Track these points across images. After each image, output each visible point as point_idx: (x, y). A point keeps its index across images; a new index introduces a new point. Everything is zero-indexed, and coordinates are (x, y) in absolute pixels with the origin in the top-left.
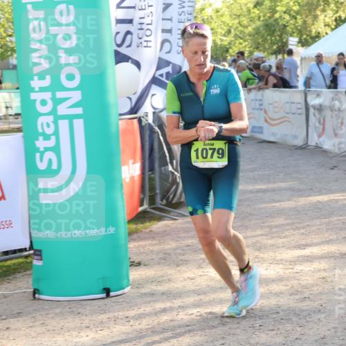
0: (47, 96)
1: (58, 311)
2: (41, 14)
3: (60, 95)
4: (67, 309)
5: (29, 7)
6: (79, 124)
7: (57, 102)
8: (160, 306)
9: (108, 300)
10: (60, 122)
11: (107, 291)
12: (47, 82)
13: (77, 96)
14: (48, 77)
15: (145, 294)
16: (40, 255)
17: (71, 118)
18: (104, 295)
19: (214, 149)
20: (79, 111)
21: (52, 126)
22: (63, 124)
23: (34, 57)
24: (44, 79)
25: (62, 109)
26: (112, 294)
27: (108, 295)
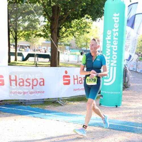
0: (109, 61)
1: (106, 109)
2: (110, 42)
3: (112, 61)
4: (108, 109)
5: (107, 40)
6: (115, 68)
7: (111, 62)
8: (129, 111)
9: (117, 108)
10: (111, 67)
11: (117, 106)
12: (109, 58)
13: (115, 62)
14: (109, 57)
15: (125, 108)
16: (102, 96)
17: (113, 67)
18: (116, 107)
19: (93, 79)
20: (115, 65)
21: (109, 68)
22: (112, 68)
23: (107, 52)
24: (108, 57)
25: (112, 64)
26: (118, 107)
27: (117, 107)
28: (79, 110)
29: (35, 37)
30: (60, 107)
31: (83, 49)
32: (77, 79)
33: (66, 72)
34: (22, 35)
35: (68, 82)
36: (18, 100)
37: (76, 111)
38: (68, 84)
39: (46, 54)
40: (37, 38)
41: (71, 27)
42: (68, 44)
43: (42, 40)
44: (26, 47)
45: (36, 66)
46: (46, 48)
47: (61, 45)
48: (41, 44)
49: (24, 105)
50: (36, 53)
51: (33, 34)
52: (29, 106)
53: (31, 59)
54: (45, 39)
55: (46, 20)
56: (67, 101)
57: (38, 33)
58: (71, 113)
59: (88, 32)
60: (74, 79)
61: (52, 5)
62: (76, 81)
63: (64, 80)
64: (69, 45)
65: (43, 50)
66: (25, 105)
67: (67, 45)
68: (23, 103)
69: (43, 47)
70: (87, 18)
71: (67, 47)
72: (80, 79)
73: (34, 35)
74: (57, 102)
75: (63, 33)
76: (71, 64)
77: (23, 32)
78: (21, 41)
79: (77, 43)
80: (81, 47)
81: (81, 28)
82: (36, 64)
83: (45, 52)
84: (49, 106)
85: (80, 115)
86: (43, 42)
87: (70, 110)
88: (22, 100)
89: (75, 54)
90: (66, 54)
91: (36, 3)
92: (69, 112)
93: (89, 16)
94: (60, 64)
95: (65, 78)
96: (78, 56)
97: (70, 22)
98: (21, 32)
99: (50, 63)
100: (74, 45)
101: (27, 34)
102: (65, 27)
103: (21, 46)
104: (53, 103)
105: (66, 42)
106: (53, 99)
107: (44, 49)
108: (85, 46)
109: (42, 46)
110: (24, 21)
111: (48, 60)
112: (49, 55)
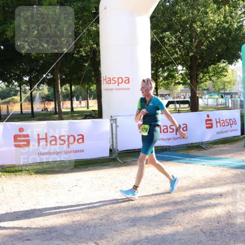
28: (224, 153)
29: (174, 85)
30: (204, 151)
31: (221, 92)
32: (220, 122)
33: (208, 116)
34: (162, 85)
35: (210, 125)
36: (163, 146)
37: (221, 154)
38: (211, 127)
39: (185, 100)
40: (176, 86)
41: (208, 73)
42: (206, 88)
43: (181, 87)
44: (166, 95)
45: (179, 112)
46: (184, 94)
47: (199, 90)
48: (180, 91)
49: (168, 151)
50: (175, 100)
51: (172, 82)
52: (173, 152)
53: (171, 106)
54: (183, 86)
55: (184, 68)
56: (211, 145)
57: (177, 81)
58: (216, 157)
59: (226, 76)
60: (217, 122)
61: (190, 55)
62: (218, 124)
63: (207, 124)
64: (207, 90)
65: (182, 97)
66: (170, 151)
67: (205, 90)
68: (168, 149)
69: (182, 94)
70: (224, 62)
71: (205, 92)
72: (223, 122)
73: (173, 84)
74: (201, 147)
75: (201, 79)
76: (211, 108)
77: (163, 82)
78: (161, 91)
79: (214, 87)
80: (219, 91)
81: (218, 72)
82: (179, 111)
83: (184, 98)
84: (192, 151)
85: (226, 158)
86: (181, 89)
87: (215, 154)
88: (166, 146)
89: (214, 98)
90: (205, 98)
91: (174, 55)
92: (213, 155)
93: (225, 61)
94: (200, 109)
95: (208, 122)
96: (217, 99)
97: (207, 68)
98: (161, 81)
99: (189, 109)
100: (212, 89)
101: (167, 83)
102: (202, 73)
103: (161, 95)
104: (197, 147)
105: (204, 87)
106: (196, 143)
107: (183, 95)
108: (222, 89)
109: (180, 93)
110: (164, 72)
111: (187, 105)
112: (188, 101)
